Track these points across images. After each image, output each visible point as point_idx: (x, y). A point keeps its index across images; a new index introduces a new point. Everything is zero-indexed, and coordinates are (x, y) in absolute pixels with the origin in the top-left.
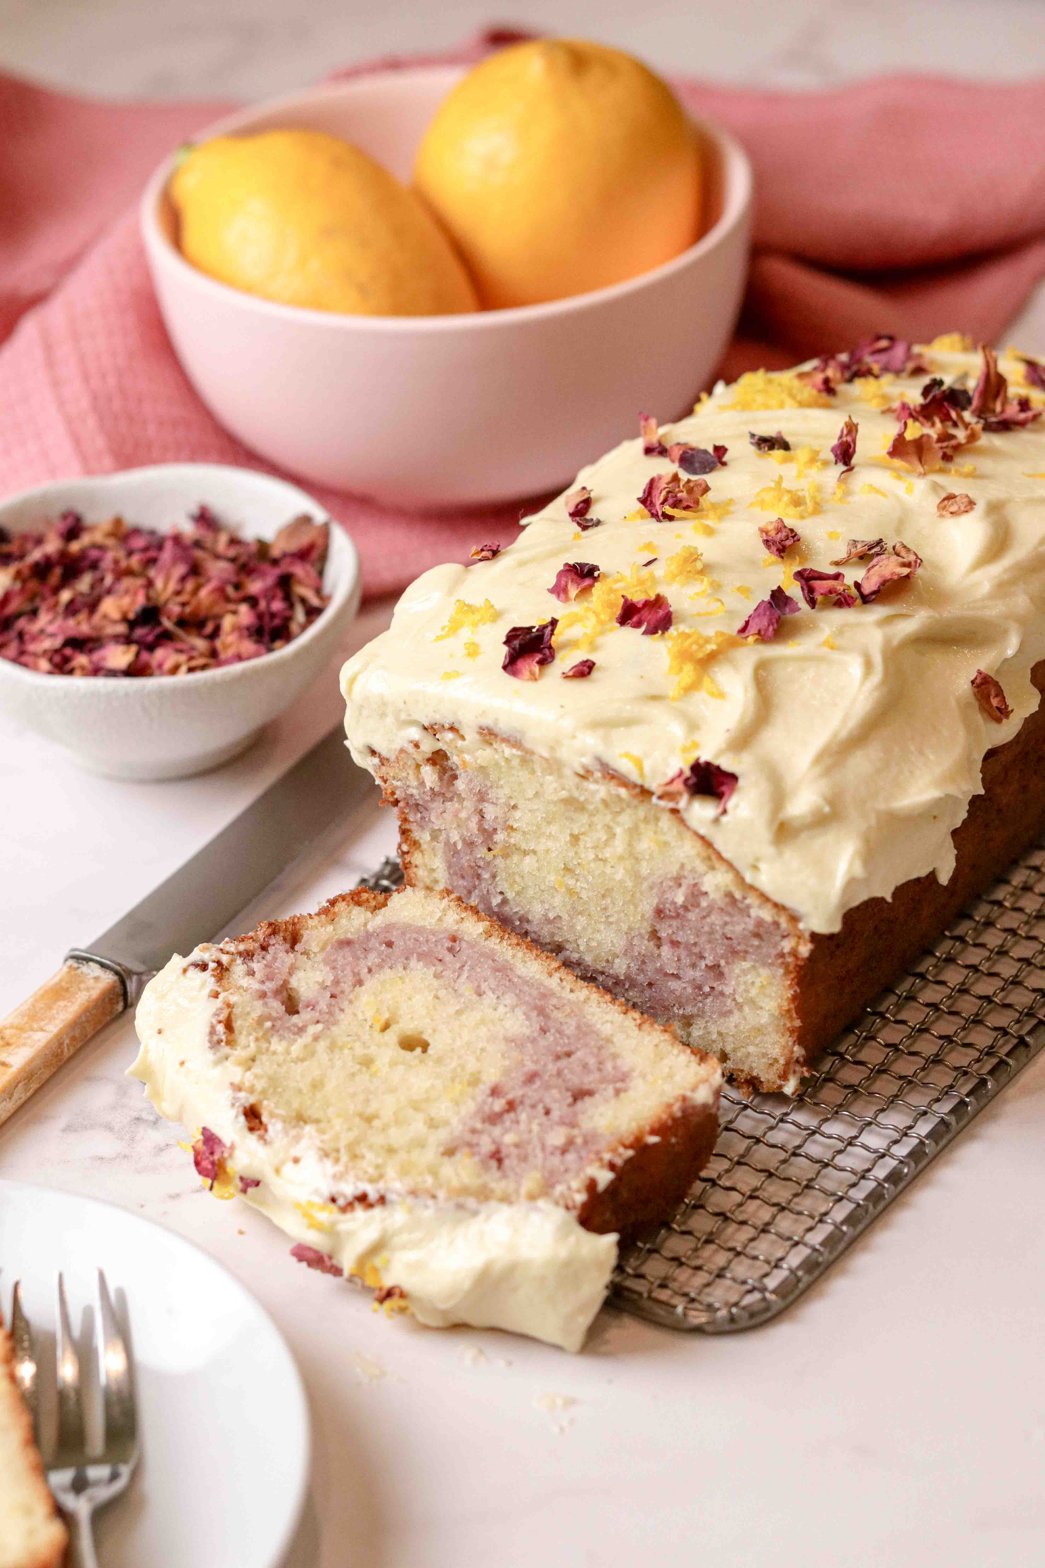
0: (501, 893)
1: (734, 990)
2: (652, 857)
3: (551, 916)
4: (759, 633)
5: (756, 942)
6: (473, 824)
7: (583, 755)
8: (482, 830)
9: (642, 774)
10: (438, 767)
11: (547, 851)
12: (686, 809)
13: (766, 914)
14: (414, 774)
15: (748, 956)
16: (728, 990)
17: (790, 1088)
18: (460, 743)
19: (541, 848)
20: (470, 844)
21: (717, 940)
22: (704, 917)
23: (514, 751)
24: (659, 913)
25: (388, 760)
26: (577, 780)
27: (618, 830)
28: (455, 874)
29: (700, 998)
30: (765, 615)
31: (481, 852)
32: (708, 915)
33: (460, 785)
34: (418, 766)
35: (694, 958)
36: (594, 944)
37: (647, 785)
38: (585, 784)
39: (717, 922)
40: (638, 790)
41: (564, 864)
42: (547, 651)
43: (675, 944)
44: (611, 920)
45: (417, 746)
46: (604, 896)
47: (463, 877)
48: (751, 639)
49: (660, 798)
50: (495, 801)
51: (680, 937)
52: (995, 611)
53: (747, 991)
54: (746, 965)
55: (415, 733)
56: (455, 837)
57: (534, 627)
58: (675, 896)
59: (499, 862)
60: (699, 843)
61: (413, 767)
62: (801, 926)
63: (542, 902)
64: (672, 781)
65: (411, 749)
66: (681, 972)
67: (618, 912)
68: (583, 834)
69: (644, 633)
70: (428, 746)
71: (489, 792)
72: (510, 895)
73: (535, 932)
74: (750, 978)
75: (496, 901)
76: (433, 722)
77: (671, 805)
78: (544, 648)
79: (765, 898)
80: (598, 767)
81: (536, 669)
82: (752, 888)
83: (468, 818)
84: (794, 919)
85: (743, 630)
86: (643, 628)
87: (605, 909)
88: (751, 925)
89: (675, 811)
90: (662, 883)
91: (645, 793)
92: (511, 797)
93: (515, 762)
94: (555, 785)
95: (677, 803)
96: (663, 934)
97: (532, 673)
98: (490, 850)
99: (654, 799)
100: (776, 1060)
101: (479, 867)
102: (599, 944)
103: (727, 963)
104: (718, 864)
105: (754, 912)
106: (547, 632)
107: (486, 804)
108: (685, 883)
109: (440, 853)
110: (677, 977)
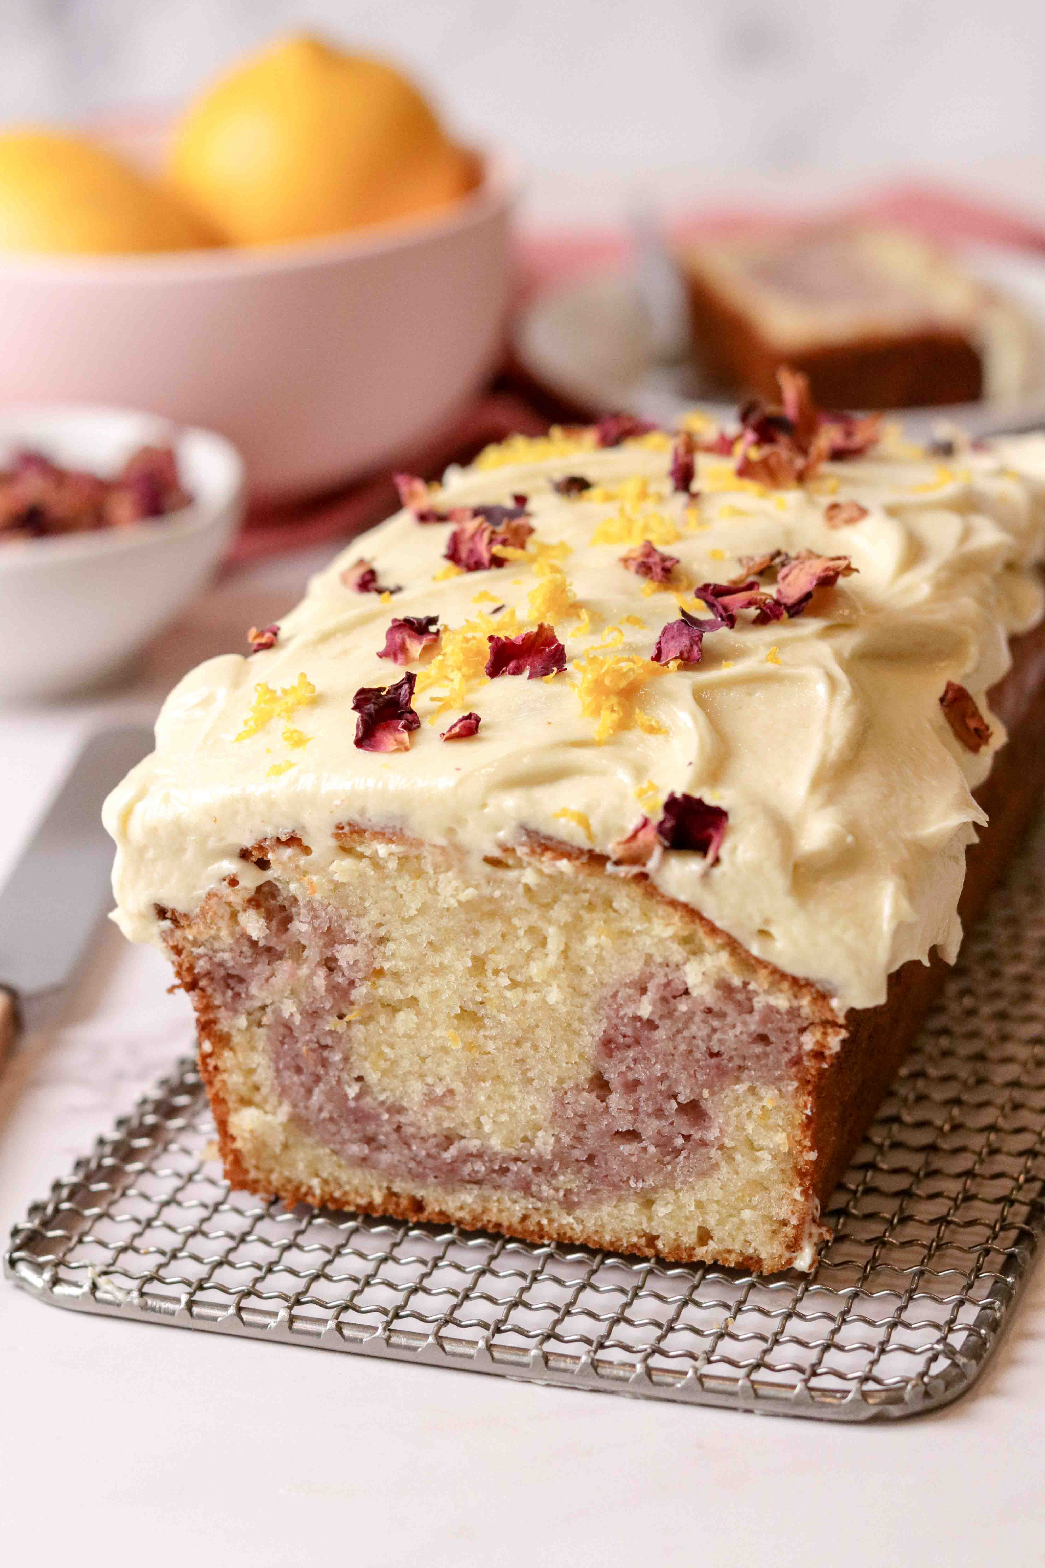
0: (360, 1079)
1: (721, 1131)
2: (601, 958)
3: (439, 1091)
4: (681, 657)
5: (758, 1049)
6: (320, 980)
7: (498, 829)
8: (333, 988)
9: (590, 836)
10: (263, 909)
11: (434, 994)
12: (659, 870)
13: (782, 1002)
14: (228, 926)
15: (745, 1075)
16: (712, 1135)
17: (804, 1261)
18: (303, 860)
19: (421, 993)
20: (313, 1015)
21: (698, 1061)
22: (679, 1031)
23: (393, 848)
24: (608, 1045)
25: (186, 916)
26: (488, 869)
27: (551, 931)
28: (287, 1067)
29: (668, 1158)
30: (681, 635)
31: (331, 1023)
32: (686, 1027)
33: (301, 927)
34: (234, 915)
35: (660, 1098)
36: (504, 1118)
37: (598, 850)
38: (501, 873)
39: (700, 1034)
40: (584, 859)
41: (460, 1007)
42: (409, 716)
43: (632, 1086)
44: (530, 1074)
45: (233, 882)
46: (518, 1044)
47: (299, 1070)
48: (673, 665)
49: (618, 863)
50: (354, 936)
51: (640, 1073)
52: (942, 615)
53: (741, 1128)
54: (741, 1088)
55: (230, 866)
56: (289, 1008)
57: (384, 689)
58: (639, 1008)
59: (358, 1032)
60: (676, 918)
61: (227, 916)
62: (835, 1003)
63: (422, 1076)
64: (634, 836)
65: (225, 889)
66: (640, 1127)
67: (542, 1060)
68: (493, 951)
69: (530, 677)
70: (250, 879)
71: (346, 925)
72: (373, 1077)
73: (412, 1124)
74: (744, 1108)
75: (352, 1091)
76: (260, 837)
77: (635, 870)
78: (403, 713)
79: (779, 975)
80: (524, 838)
81: (405, 735)
82: (761, 963)
83: (310, 976)
84: (822, 997)
85: (657, 658)
86: (527, 673)
87: (522, 1061)
88: (753, 1024)
89: (643, 877)
90: (615, 996)
91: (597, 860)
92: (380, 925)
93: (392, 865)
94: (455, 884)
95: (644, 865)
96: (611, 1076)
97: (400, 743)
98: (341, 1017)
99: (610, 867)
100: (785, 1223)
101: (326, 1047)
102: (513, 1115)
103: (712, 1093)
104: (708, 943)
105: (759, 1003)
106: (403, 692)
107: (338, 947)
108: (652, 987)
109: (261, 1045)
110: (633, 1135)
